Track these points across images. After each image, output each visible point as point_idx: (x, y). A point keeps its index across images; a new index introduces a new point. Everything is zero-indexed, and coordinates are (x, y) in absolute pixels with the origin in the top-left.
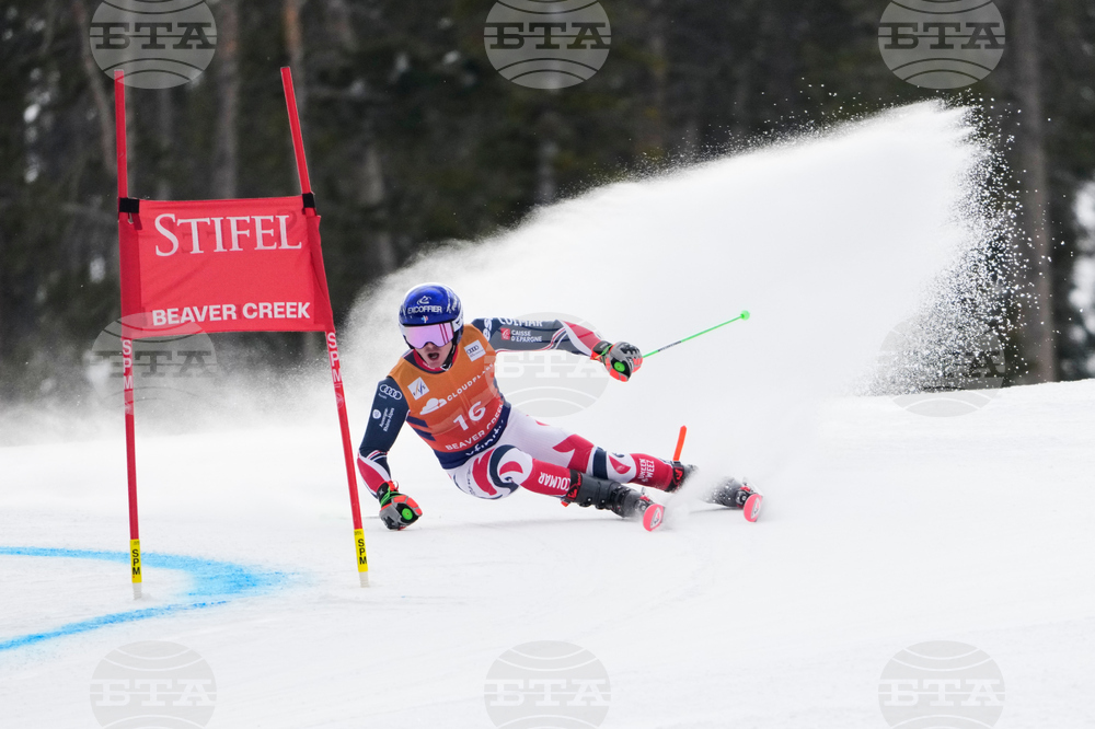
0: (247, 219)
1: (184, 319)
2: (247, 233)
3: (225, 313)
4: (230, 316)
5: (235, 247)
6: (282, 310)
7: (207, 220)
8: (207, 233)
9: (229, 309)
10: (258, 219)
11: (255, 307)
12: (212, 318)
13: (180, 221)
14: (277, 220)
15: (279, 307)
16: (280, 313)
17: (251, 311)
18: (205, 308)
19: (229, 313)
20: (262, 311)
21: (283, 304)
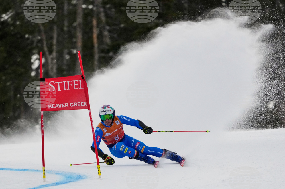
0: (72, 81)
1: (56, 107)
2: (71, 85)
3: (66, 105)
4: (67, 106)
5: (69, 89)
6: (80, 104)
7: (62, 82)
8: (61, 85)
9: (67, 104)
10: (74, 81)
11: (73, 104)
12: (63, 107)
13: (55, 83)
14: (79, 81)
15: (79, 103)
16: (79, 105)
17: (72, 105)
18: (61, 104)
20: (75, 105)
21: (80, 103)
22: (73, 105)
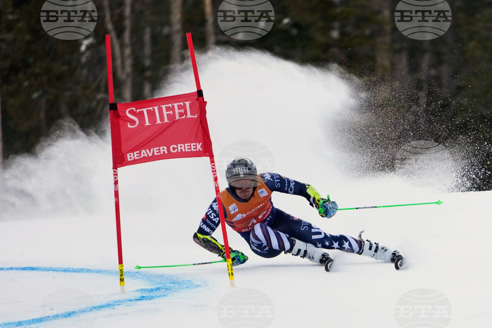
1: (142, 156)
2: (171, 112)
3: (162, 151)
5: (166, 120)
10: (176, 105)
11: (176, 146)
12: (156, 154)
16: (188, 149)
17: (174, 149)
19: (164, 150)
20: (179, 148)
21: (189, 144)
22: (176, 148)
